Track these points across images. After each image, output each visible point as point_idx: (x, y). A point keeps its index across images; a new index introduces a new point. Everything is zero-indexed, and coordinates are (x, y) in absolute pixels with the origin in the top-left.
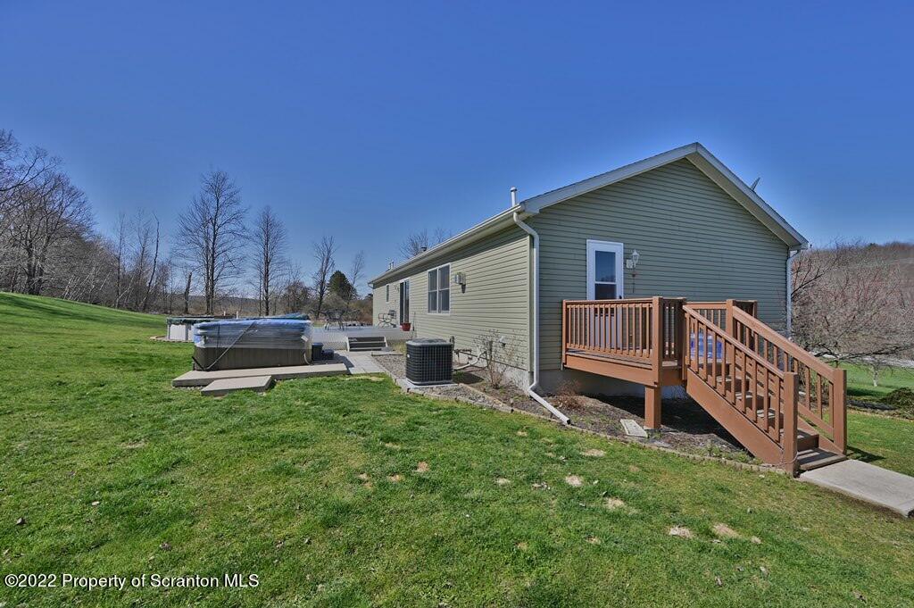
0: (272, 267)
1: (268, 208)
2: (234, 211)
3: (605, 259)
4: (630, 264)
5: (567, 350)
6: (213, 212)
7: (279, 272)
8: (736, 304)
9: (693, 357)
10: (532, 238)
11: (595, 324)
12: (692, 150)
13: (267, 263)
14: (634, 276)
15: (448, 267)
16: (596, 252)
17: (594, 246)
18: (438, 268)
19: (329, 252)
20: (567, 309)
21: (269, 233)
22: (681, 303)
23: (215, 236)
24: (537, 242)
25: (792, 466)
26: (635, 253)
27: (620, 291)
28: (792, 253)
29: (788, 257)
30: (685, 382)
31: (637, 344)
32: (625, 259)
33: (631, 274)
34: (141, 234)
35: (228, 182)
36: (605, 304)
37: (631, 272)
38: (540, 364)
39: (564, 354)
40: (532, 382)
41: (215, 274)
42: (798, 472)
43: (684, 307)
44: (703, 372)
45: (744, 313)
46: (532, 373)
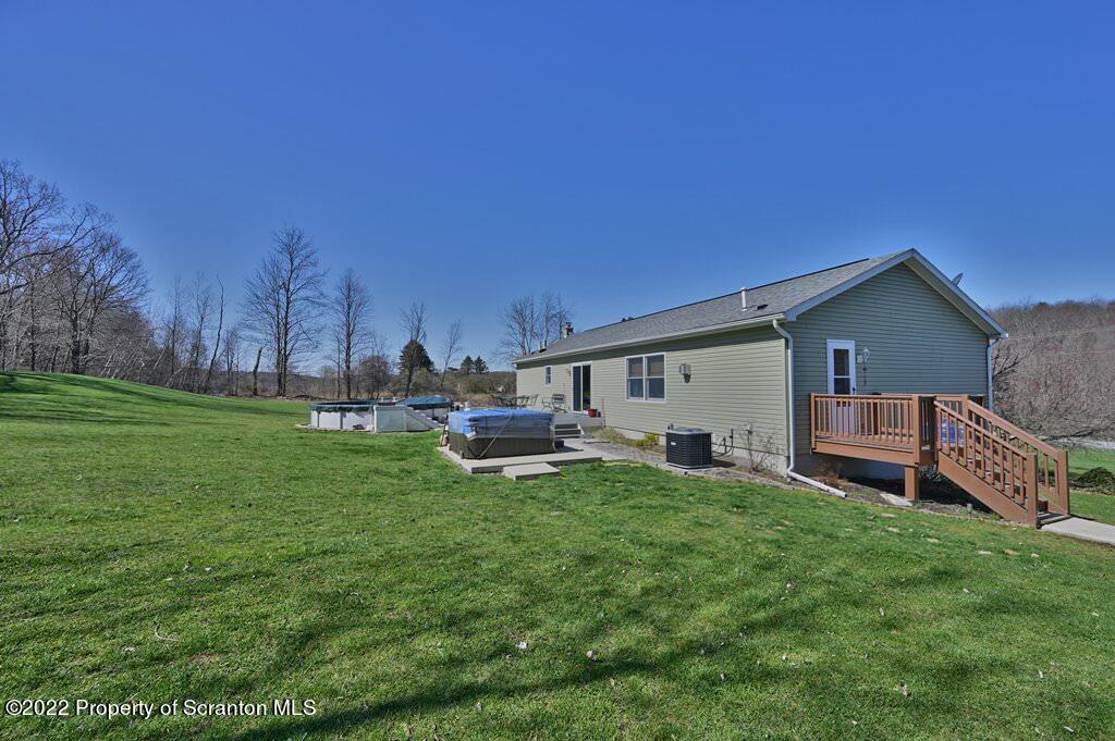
0: (354, 339)
1: (350, 271)
2: (309, 274)
3: (841, 356)
4: (860, 359)
5: (816, 437)
6: (285, 275)
7: (362, 346)
8: (970, 398)
9: (943, 443)
10: (787, 341)
11: (836, 413)
12: (909, 256)
13: (349, 335)
14: (865, 369)
15: (663, 356)
16: (835, 350)
17: (833, 345)
18: (644, 356)
19: (420, 320)
20: (816, 402)
21: (351, 301)
22: (933, 399)
23: (288, 303)
24: (791, 344)
25: (1035, 522)
26: (866, 350)
27: (853, 384)
28: (991, 341)
29: (988, 346)
30: (937, 463)
31: (869, 430)
32: (856, 355)
33: (862, 369)
34: (200, 304)
35: (304, 241)
36: (842, 398)
37: (862, 366)
38: (796, 449)
39: (813, 440)
40: (788, 466)
41: (289, 347)
42: (1039, 526)
43: (935, 403)
44: (954, 455)
45: (975, 404)
46: (789, 458)
